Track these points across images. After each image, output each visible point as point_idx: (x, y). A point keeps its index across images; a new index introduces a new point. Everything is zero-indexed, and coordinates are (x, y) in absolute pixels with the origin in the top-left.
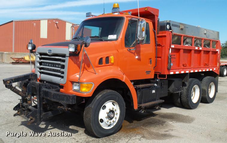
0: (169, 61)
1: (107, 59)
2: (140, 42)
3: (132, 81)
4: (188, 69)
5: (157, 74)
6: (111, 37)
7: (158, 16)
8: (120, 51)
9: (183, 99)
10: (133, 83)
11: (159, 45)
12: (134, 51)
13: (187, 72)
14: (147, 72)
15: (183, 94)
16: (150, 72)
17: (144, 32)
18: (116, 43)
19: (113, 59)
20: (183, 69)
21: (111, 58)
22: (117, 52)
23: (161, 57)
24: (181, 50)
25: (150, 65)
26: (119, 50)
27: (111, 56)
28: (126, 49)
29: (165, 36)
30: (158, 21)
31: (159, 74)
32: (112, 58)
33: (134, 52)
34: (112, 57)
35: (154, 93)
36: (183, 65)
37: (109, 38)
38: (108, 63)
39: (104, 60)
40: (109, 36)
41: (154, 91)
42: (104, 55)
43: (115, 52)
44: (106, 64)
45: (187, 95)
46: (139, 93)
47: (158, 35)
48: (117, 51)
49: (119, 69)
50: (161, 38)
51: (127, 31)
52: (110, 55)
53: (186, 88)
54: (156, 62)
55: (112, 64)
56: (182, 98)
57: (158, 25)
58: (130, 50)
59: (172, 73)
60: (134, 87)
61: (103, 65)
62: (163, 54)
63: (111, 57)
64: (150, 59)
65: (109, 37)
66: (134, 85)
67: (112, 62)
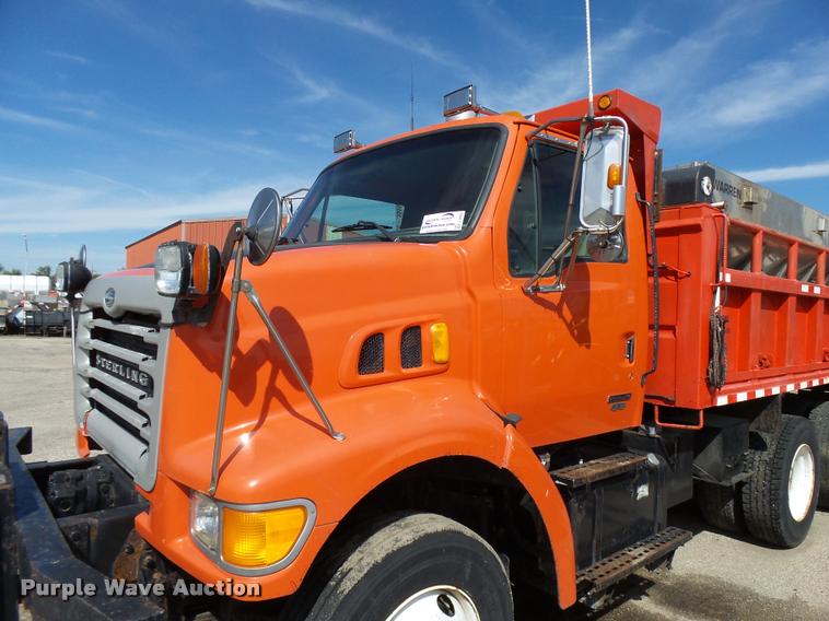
0: (716, 347)
1: (412, 338)
2: (593, 248)
3: (539, 451)
4: (777, 379)
5: (652, 406)
6: (434, 222)
7: (655, 140)
8: (485, 294)
9: (754, 504)
10: (545, 461)
11: (665, 272)
12: (555, 298)
13: (776, 391)
14: (613, 399)
15: (753, 485)
16: (628, 399)
17: (618, 188)
18: (461, 249)
19: (444, 339)
20: (759, 379)
21: (430, 334)
22: (469, 300)
23: (672, 328)
24: (753, 294)
25: (627, 364)
26: (476, 291)
27: (432, 321)
28: (512, 287)
29: (696, 229)
30: (658, 162)
31: (660, 407)
32: (440, 333)
33: (556, 302)
34: (437, 331)
35: (643, 499)
36: (761, 363)
37: (424, 230)
38: (417, 363)
39: (391, 345)
40: (426, 218)
41: (643, 491)
42: (390, 317)
43: (458, 299)
44: (404, 365)
45: (770, 490)
46: (580, 511)
47: (657, 226)
48: (465, 294)
49: (480, 395)
50: (676, 238)
51: (519, 190)
52: (424, 318)
53: (766, 456)
54: (655, 351)
55: (442, 369)
56: (744, 500)
57: (656, 182)
58: (536, 289)
59: (722, 401)
60: (554, 478)
61: (385, 374)
62: (685, 313)
63: (434, 328)
64: (628, 335)
65: (424, 224)
66: (553, 466)
67: (441, 354)
